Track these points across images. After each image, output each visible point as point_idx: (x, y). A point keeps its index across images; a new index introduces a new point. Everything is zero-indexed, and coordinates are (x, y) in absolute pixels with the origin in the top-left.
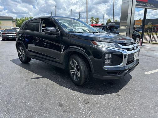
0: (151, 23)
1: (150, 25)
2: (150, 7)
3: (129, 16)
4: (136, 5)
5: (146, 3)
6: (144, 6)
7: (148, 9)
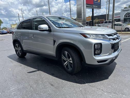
0: (97, 19)
1: (97, 20)
2: (95, 7)
3: (83, 14)
4: (86, 7)
5: (92, 5)
6: (92, 7)
7: (94, 9)
